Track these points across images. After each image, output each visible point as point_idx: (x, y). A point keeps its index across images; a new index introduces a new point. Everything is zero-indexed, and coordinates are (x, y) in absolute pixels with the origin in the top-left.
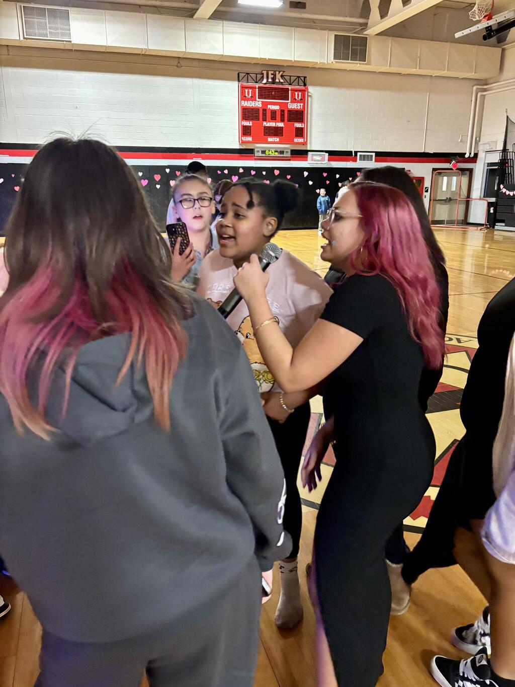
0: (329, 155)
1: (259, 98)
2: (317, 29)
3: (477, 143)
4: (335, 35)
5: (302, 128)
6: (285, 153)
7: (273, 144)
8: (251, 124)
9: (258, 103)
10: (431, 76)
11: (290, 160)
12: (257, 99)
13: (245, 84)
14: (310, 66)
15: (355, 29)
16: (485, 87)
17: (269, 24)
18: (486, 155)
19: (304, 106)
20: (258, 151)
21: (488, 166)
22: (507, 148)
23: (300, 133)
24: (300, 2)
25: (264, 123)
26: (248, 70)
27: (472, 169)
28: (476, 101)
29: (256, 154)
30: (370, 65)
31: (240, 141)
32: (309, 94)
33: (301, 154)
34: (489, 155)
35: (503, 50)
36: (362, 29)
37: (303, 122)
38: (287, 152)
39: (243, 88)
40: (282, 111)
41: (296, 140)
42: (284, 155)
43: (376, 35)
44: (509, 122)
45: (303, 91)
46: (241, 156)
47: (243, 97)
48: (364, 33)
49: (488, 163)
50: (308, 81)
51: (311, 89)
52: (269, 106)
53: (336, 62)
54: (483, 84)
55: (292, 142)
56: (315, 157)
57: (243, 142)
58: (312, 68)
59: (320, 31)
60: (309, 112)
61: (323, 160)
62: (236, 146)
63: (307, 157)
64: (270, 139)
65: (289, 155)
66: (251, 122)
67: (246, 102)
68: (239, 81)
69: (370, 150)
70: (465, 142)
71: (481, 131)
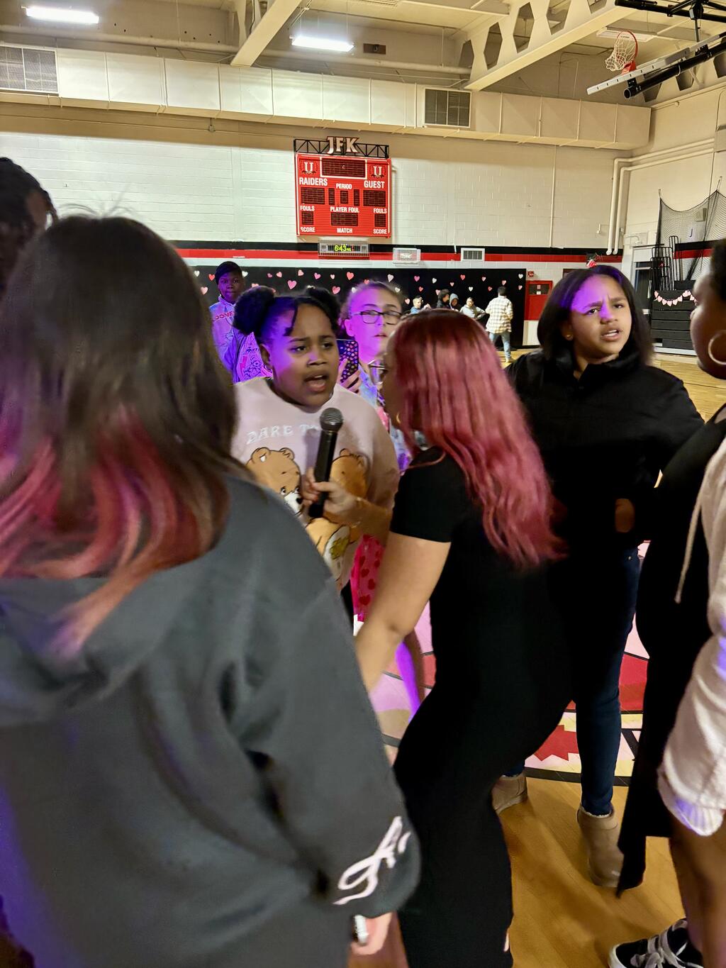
0: (422, 252)
1: (323, 174)
2: (402, 82)
3: (622, 235)
4: (426, 90)
5: (385, 214)
6: (361, 249)
7: (344, 237)
8: (313, 210)
9: (322, 181)
10: (558, 146)
11: (368, 259)
12: (321, 176)
13: (305, 155)
14: (393, 131)
15: (453, 82)
16: (630, 160)
17: (335, 75)
18: (633, 252)
19: (386, 185)
20: (323, 247)
21: (637, 267)
22: (661, 243)
23: (381, 221)
24: (378, 45)
25: (332, 208)
26: (308, 137)
28: (619, 179)
29: (322, 251)
30: (474, 130)
31: (299, 233)
32: (393, 169)
33: (383, 250)
34: (637, 252)
35: (653, 111)
36: (462, 83)
37: (385, 206)
38: (364, 248)
39: (302, 160)
40: (356, 192)
41: (376, 231)
42: (360, 252)
43: (482, 90)
44: (664, 207)
45: (384, 165)
46: (300, 253)
47: (301, 173)
48: (466, 88)
49: (637, 263)
50: (391, 151)
51: (395, 162)
52: (339, 185)
53: (428, 126)
54: (628, 156)
55: (371, 235)
56: (402, 254)
57: (302, 234)
58: (395, 133)
59: (405, 84)
60: (393, 193)
61: (414, 258)
62: (293, 239)
63: (392, 255)
64: (339, 230)
65: (367, 251)
66: (313, 207)
67: (306, 179)
68: (295, 150)
69: (478, 245)
70: (606, 234)
71: (626, 219)
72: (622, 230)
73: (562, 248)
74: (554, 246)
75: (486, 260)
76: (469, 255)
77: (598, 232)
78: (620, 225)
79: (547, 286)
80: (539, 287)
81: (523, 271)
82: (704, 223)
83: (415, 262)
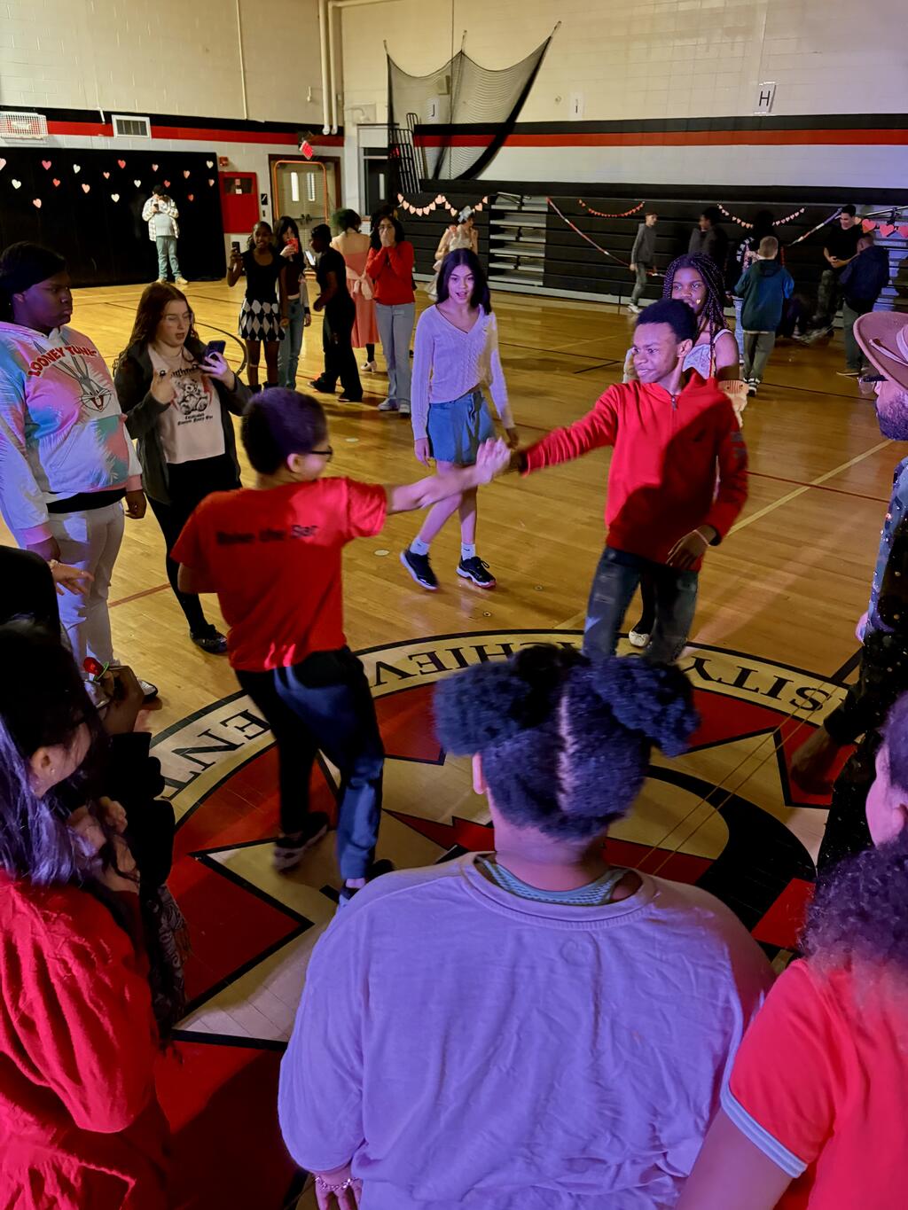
0: (48, 119)
3: (340, 105)
18: (358, 132)
21: (365, 155)
22: (396, 122)
27: (339, 158)
28: (326, 18)
34: (365, 132)
44: (393, 69)
49: (365, 148)
56: (14, 123)
61: (35, 129)
69: (137, 111)
70: (319, 103)
71: (342, 82)
72: (340, 98)
73: (263, 121)
74: (252, 118)
75: (154, 136)
76: (126, 128)
77: (309, 99)
78: (336, 91)
79: (249, 180)
80: (238, 182)
81: (212, 156)
82: (447, 97)
83: (38, 137)
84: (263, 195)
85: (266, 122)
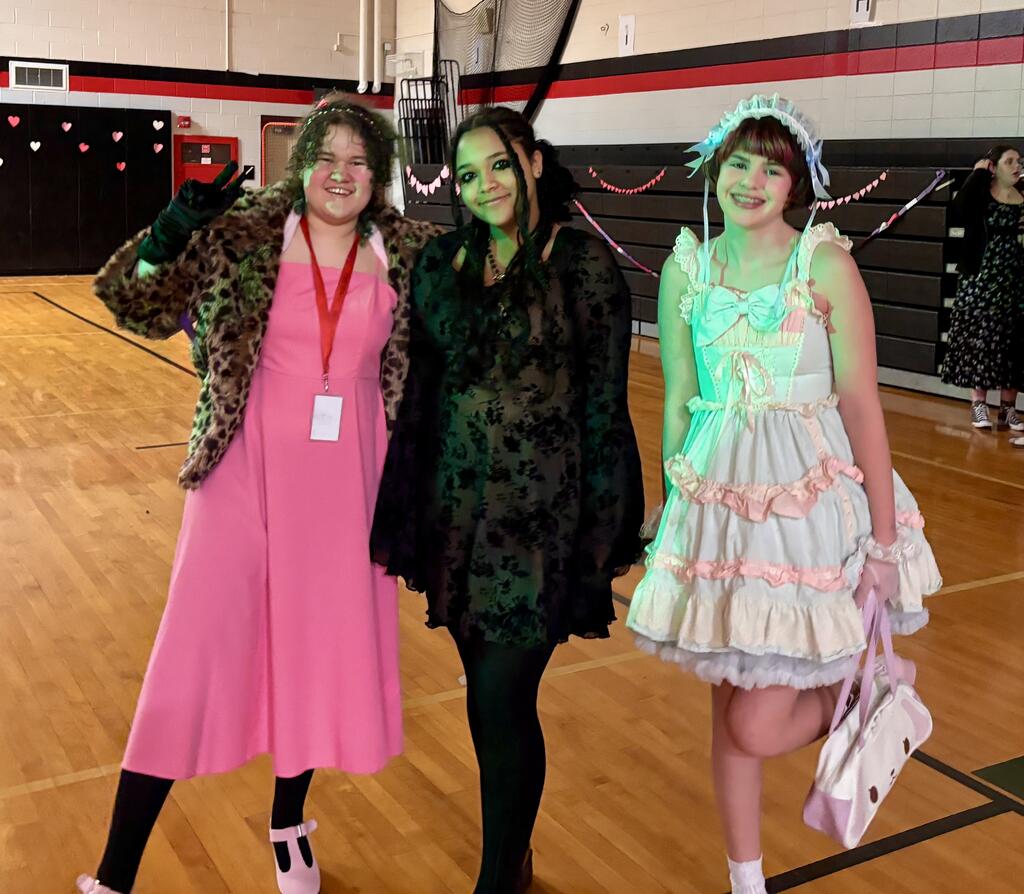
3: (386, 55)
70: (354, 54)
71: (395, 27)
72: (388, 47)
73: (257, 74)
74: (238, 68)
75: (72, 88)
76: (30, 77)
77: (335, 48)
78: (382, 39)
79: (227, 148)
80: (206, 149)
81: (165, 116)
84: (247, 168)
85: (260, 75)
